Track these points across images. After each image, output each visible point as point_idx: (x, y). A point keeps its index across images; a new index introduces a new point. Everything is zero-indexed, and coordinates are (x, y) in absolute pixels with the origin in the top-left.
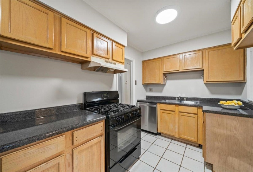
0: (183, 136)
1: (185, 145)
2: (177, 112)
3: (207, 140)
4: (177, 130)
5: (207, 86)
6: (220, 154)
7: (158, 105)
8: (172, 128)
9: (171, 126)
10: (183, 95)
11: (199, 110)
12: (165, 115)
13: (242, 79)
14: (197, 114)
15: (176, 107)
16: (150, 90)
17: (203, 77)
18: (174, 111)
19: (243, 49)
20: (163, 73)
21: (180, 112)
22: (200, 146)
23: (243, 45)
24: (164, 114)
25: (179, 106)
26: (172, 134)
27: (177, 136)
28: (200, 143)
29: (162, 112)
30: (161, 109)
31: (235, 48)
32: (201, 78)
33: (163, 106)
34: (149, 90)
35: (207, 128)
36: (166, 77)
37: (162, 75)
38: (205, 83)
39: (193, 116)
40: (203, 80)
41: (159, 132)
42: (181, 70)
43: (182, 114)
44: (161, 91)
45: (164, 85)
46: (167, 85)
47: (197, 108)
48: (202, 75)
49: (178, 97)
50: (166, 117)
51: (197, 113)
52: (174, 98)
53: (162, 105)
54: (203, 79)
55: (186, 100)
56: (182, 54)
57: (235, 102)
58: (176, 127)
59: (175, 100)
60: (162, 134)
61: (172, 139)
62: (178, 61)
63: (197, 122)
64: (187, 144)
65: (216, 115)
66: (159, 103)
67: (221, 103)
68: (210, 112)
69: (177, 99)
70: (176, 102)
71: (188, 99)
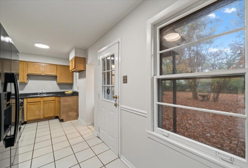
0: (47, 116)
1: (48, 121)
2: (42, 102)
4: (42, 114)
6: (66, 113)
7: (25, 100)
8: (38, 113)
9: (37, 113)
10: (44, 91)
11: (56, 98)
12: (32, 106)
13: (72, 82)
17: (57, 80)
18: (40, 102)
20: (27, 75)
21: (44, 101)
22: (57, 117)
25: (43, 98)
26: (38, 118)
27: (42, 117)
28: (56, 115)
29: (29, 105)
30: (27, 103)
32: (55, 80)
33: (30, 100)
35: (61, 104)
36: (29, 77)
37: (26, 75)
38: (57, 84)
39: (52, 102)
40: (57, 82)
41: (25, 120)
42: (43, 74)
43: (46, 102)
44: (23, 89)
45: (27, 84)
46: (29, 84)
47: (54, 97)
50: (33, 107)
51: (54, 100)
53: (28, 99)
55: (46, 94)
56: (44, 64)
57: (70, 91)
58: (41, 112)
59: (38, 95)
60: (27, 123)
61: (38, 122)
62: (41, 68)
63: (54, 105)
64: (48, 120)
65: (64, 97)
66: (25, 98)
67: (66, 92)
68: (62, 96)
69: (39, 94)
70: (39, 96)
71: (47, 93)
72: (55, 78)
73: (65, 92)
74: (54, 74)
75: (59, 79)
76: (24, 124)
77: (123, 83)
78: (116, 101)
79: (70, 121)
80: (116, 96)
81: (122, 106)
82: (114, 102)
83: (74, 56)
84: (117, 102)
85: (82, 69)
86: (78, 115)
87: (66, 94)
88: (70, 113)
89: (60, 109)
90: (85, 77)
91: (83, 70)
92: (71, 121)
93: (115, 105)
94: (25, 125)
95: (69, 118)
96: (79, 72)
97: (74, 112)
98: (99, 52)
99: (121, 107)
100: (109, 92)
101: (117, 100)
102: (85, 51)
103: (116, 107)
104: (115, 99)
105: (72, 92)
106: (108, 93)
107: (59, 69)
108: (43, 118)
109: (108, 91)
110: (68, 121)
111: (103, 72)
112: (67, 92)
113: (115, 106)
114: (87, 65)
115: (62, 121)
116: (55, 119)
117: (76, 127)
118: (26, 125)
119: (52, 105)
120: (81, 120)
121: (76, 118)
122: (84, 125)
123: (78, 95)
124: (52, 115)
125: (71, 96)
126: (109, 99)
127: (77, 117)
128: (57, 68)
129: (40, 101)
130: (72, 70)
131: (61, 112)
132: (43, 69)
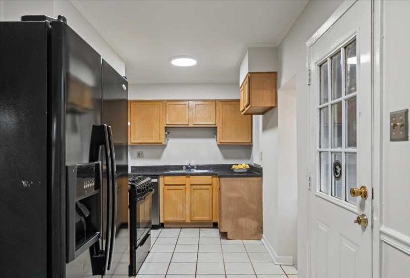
1: (198, 229)
2: (188, 185)
3: (222, 208)
4: (188, 212)
5: (220, 148)
6: (232, 218)
7: (161, 179)
8: (182, 210)
9: (180, 207)
10: (193, 163)
11: (213, 178)
12: (172, 193)
13: (250, 142)
14: (211, 185)
15: (188, 179)
16: (139, 155)
17: (216, 135)
18: (185, 185)
19: (250, 116)
20: (166, 127)
21: (191, 185)
22: (215, 225)
23: (250, 112)
24: (170, 191)
25: (191, 177)
26: (182, 219)
27: (188, 221)
28: (214, 221)
29: (168, 189)
30: (165, 185)
31: (242, 113)
32: (213, 137)
33: (169, 180)
34: (136, 154)
35: (222, 195)
36: (169, 133)
37: (164, 129)
38: (218, 145)
39: (207, 188)
40: (217, 141)
41: (162, 221)
42: (191, 125)
43: (194, 187)
44: (159, 157)
45: (165, 146)
46: (168, 146)
47: (211, 177)
48: (216, 133)
49: (186, 166)
50: (173, 195)
51: (211, 183)
52: (180, 168)
53: (166, 178)
54: (217, 138)
55: (197, 169)
56: (192, 101)
57: (244, 165)
58: (187, 207)
59: (182, 170)
60: (165, 226)
61: (182, 228)
62: (187, 111)
63: (211, 196)
64: (200, 228)
65: (229, 179)
66: (162, 175)
67: (234, 167)
68: (225, 176)
69: (184, 168)
70: (184, 171)
71: (199, 167)
72: (212, 131)
73: (231, 166)
74: (211, 122)
75: (221, 133)
76: (160, 228)
77: (392, 140)
78: (362, 206)
79: (241, 241)
80: (363, 187)
81: (384, 229)
82: (356, 209)
83: (247, 72)
84: (367, 212)
85: (269, 105)
86: (262, 228)
87: (235, 171)
88: (243, 221)
89: (220, 208)
90: (275, 125)
91: (272, 108)
92: (245, 241)
93: (358, 221)
94: (160, 230)
95: (241, 234)
96: (265, 112)
97: (252, 219)
98: (308, 43)
99: (381, 232)
100: (338, 171)
101: (368, 202)
102: (276, 51)
103: (364, 228)
104: (359, 198)
105: (248, 166)
106: (337, 173)
107: (221, 109)
108: (190, 222)
109: (337, 167)
110: (238, 239)
111: (322, 106)
112: (237, 165)
113: (359, 227)
114: (279, 92)
115: (224, 235)
116: (213, 228)
117: (252, 261)
118: (164, 230)
119: (206, 194)
120: (267, 245)
121: (256, 235)
122: (274, 260)
123: (261, 176)
124: (206, 218)
125: (244, 176)
126: (339, 196)
127: (258, 233)
128: (218, 108)
129: (184, 183)
130: (244, 110)
131: (223, 214)
132: (191, 114)
